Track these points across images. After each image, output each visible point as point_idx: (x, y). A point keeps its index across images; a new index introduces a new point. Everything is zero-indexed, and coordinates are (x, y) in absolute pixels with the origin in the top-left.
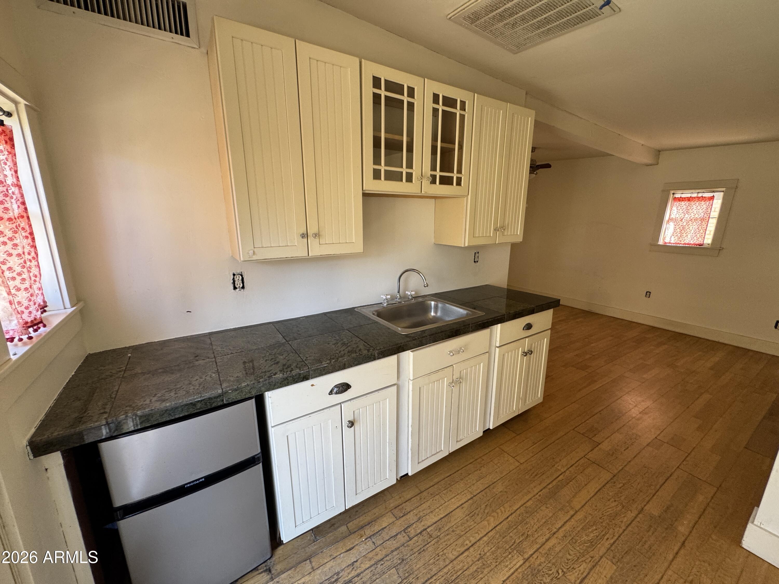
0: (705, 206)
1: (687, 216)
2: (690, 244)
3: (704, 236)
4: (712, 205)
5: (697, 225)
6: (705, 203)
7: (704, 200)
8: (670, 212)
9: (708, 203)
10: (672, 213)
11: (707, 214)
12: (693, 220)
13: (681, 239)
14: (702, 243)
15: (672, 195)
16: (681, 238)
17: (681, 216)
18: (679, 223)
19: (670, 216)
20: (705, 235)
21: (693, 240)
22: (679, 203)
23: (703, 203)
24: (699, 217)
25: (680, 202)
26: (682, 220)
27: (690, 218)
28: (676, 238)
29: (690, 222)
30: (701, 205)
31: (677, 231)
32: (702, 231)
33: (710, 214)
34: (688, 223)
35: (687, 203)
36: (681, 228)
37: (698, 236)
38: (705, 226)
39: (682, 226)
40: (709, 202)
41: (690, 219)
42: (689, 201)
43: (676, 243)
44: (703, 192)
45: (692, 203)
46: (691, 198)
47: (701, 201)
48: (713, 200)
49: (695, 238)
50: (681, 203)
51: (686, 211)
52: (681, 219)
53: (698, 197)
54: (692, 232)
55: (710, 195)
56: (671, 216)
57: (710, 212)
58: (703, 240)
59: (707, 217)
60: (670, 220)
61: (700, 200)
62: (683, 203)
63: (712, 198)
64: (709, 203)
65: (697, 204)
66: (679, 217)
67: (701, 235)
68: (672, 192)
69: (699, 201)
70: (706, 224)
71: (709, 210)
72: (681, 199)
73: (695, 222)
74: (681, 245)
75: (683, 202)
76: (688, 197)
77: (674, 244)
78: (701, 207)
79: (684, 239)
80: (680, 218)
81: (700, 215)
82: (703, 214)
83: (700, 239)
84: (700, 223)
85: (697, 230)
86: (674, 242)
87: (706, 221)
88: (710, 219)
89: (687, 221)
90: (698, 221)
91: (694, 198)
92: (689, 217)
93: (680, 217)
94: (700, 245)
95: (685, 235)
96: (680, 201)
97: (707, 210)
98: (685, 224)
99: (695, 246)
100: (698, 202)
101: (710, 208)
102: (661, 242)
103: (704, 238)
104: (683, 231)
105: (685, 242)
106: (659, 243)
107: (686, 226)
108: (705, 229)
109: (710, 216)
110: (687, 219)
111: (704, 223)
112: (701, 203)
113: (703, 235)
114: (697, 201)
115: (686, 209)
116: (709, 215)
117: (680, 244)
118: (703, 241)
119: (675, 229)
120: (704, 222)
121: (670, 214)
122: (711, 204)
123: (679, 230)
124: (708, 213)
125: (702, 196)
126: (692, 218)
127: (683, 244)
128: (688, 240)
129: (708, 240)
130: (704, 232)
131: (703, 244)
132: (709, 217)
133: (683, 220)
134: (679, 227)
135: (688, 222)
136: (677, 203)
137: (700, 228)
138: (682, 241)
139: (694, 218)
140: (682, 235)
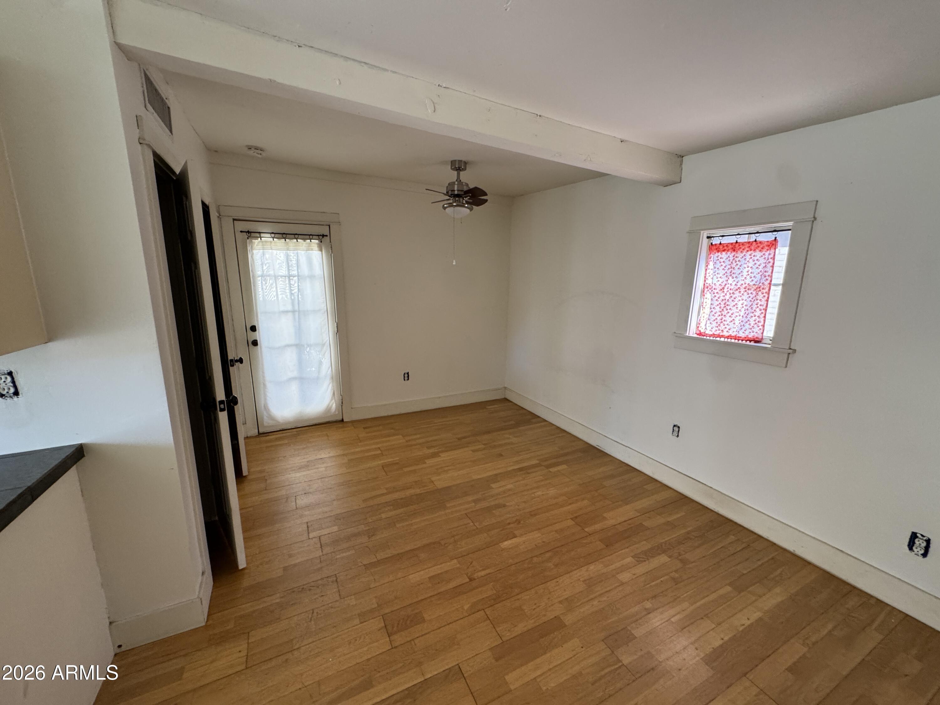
0: (762, 261)
1: (730, 281)
2: (738, 338)
3: (762, 323)
4: (774, 258)
5: (750, 299)
6: (762, 254)
7: (760, 249)
8: (706, 274)
9: (767, 254)
10: (708, 275)
11: (765, 277)
12: (742, 290)
13: (722, 327)
14: (760, 337)
15: (705, 241)
16: (722, 325)
17: (721, 280)
18: (718, 296)
19: (705, 281)
20: (765, 321)
21: (743, 330)
22: (717, 254)
23: (758, 254)
24: (754, 282)
25: (719, 254)
26: (723, 288)
27: (736, 285)
28: (714, 324)
29: (737, 294)
30: (755, 258)
31: (714, 311)
32: (758, 313)
33: (771, 277)
34: (734, 296)
35: (731, 255)
36: (722, 306)
37: (752, 323)
38: (764, 302)
39: (724, 302)
40: (768, 252)
41: (737, 287)
42: (734, 251)
43: (713, 335)
44: (758, 233)
45: (740, 255)
46: (737, 245)
47: (755, 250)
48: (775, 249)
49: (747, 326)
50: (720, 256)
51: (730, 270)
52: (721, 287)
53: (749, 242)
54: (742, 313)
55: (770, 237)
56: (707, 281)
57: (772, 272)
58: (761, 331)
59: (767, 283)
60: (706, 290)
61: (753, 248)
62: (724, 255)
63: (773, 244)
64: (769, 254)
65: (748, 257)
66: (718, 284)
67: (758, 320)
68: (705, 234)
69: (751, 250)
70: (766, 298)
71: (769, 269)
72: (721, 247)
73: (745, 294)
74: (722, 339)
75: (724, 253)
76: (732, 244)
77: (710, 336)
78: (756, 262)
79: (728, 327)
80: (720, 285)
81: (755, 280)
82: (758, 277)
83: (756, 329)
84: (754, 295)
85: (750, 310)
86: (711, 333)
87: (764, 291)
88: (772, 287)
89: (731, 292)
90: (752, 291)
91: (743, 244)
92: (735, 283)
93: (720, 283)
94: (756, 342)
95: (728, 319)
96: (718, 251)
97: (766, 269)
98: (727, 297)
99: (748, 343)
100: (749, 253)
101: (771, 264)
102: (692, 332)
103: (763, 326)
104: (725, 313)
105: (730, 333)
106: (687, 334)
107: (730, 300)
108: (764, 307)
109: (771, 281)
110: (732, 287)
111: (760, 296)
112: (756, 254)
113: (762, 320)
114: (748, 251)
115: (729, 267)
116: (769, 279)
117: (722, 336)
118: (762, 333)
119: (712, 307)
120: (760, 293)
121: (705, 277)
122: (772, 256)
123: (718, 309)
124: (767, 274)
125: (756, 241)
126: (739, 284)
127: (728, 337)
128: (735, 330)
129: (769, 332)
130: (763, 315)
131: (762, 339)
132: (770, 284)
133: (725, 290)
134: (718, 303)
135: (733, 293)
136: (715, 256)
137: (754, 306)
138: (725, 330)
139: (744, 286)
140: (724, 319)
